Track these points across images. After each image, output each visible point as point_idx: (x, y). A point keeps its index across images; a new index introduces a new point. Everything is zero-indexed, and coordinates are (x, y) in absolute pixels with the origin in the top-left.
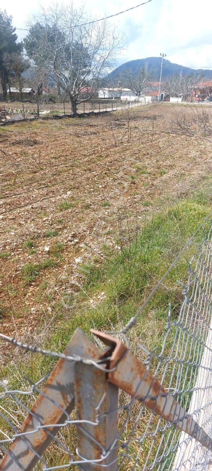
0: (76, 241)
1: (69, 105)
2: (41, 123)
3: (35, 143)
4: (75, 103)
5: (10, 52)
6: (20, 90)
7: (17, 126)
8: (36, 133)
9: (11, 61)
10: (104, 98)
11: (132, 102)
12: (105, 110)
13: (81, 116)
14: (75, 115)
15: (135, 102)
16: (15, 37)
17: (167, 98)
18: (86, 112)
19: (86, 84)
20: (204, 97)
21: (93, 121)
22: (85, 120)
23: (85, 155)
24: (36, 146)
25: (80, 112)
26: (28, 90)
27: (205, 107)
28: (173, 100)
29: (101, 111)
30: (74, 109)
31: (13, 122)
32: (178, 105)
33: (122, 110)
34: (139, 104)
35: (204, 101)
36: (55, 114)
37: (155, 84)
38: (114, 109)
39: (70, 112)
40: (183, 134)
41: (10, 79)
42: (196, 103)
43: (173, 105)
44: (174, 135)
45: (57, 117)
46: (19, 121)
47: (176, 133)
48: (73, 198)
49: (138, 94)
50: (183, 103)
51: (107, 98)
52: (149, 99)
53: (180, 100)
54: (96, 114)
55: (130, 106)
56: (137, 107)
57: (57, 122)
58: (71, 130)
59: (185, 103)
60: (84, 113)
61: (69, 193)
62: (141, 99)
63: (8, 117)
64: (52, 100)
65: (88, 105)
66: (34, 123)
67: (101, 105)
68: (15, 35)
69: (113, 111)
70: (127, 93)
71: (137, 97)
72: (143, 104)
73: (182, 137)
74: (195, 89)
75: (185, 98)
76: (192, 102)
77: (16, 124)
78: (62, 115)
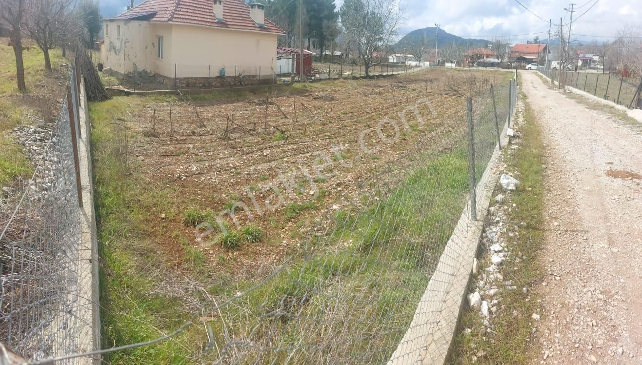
0: (339, 189)
1: (363, 68)
2: (342, 82)
3: (332, 99)
4: (367, 67)
5: (328, 20)
6: (332, 53)
7: (322, 84)
8: (335, 91)
9: (328, 28)
10: (394, 63)
11: (414, 67)
12: (391, 73)
13: (372, 77)
14: (367, 77)
15: (417, 66)
16: (334, 7)
17: (442, 64)
18: (375, 74)
19: (376, 49)
20: (473, 63)
21: (381, 82)
22: (374, 82)
23: (368, 113)
24: (333, 102)
25: (371, 74)
26: (338, 53)
27: (474, 71)
28: (448, 65)
29: (389, 74)
30: (367, 71)
31: (320, 80)
32: (451, 69)
33: (405, 74)
34: (419, 69)
35: (473, 66)
36: (354, 75)
37: (433, 51)
38: (399, 72)
39: (363, 73)
40: (454, 95)
41: (326, 42)
42: (467, 68)
43: (448, 69)
44: (446, 96)
45: (355, 78)
46: (325, 79)
47: (448, 94)
48: (348, 151)
49: (419, 60)
50: (457, 68)
51: (395, 63)
52: (427, 64)
53: (453, 65)
54: (384, 76)
55: (412, 70)
56: (418, 71)
57: (354, 82)
58: (361, 89)
59: (458, 68)
60: (374, 75)
61: (347, 145)
62: (421, 64)
63: (317, 76)
64: (354, 63)
65: (378, 69)
66: (336, 82)
67: (389, 69)
68: (335, 4)
69: (398, 74)
70: (411, 59)
71: (418, 63)
72: (423, 68)
73: (453, 97)
74: (466, 56)
75: (458, 64)
76: (464, 67)
77: (322, 82)
78: (358, 76)
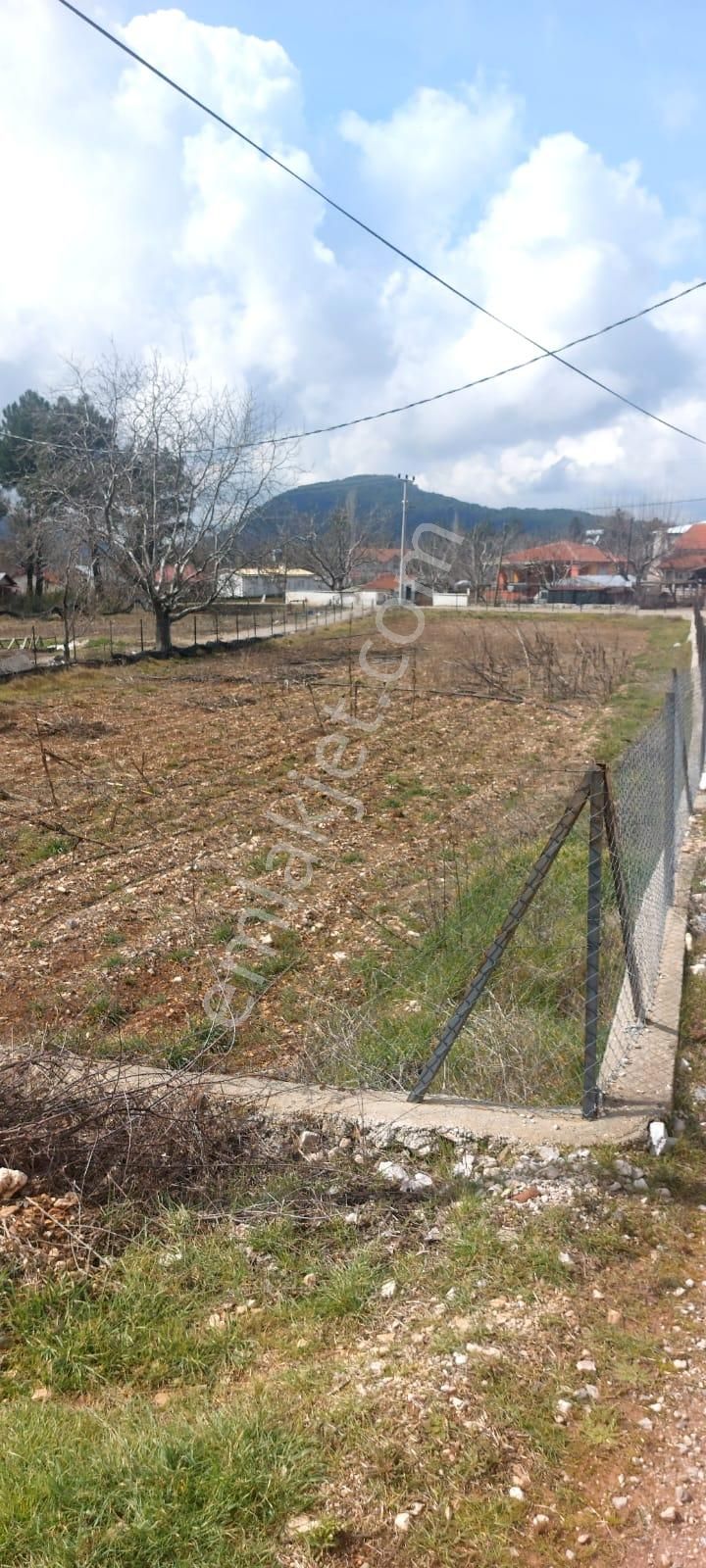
1: (151, 622)
4: (164, 619)
10: (235, 598)
11: (322, 609)
12: (251, 635)
13: (188, 654)
14: (169, 652)
15: (332, 608)
17: (424, 595)
18: (199, 642)
20: (530, 591)
21: (230, 667)
22: (205, 666)
25: (181, 640)
27: (533, 618)
28: (442, 600)
30: (164, 634)
32: (457, 613)
33: (300, 634)
34: (345, 615)
35: (531, 601)
38: (277, 630)
39: (152, 643)
40: (492, 696)
42: (511, 609)
43: (446, 614)
44: (468, 700)
45: (120, 659)
47: (471, 694)
49: (338, 584)
50: (471, 608)
52: (369, 597)
53: (461, 601)
54: (230, 646)
55: (322, 621)
56: (342, 624)
57: (129, 673)
59: (478, 609)
60: (197, 646)
62: (348, 600)
65: (199, 622)
67: (235, 620)
69: (275, 636)
70: (301, 584)
71: (336, 595)
72: (357, 613)
73: (492, 704)
74: (502, 570)
75: (477, 594)
76: (499, 605)
